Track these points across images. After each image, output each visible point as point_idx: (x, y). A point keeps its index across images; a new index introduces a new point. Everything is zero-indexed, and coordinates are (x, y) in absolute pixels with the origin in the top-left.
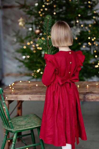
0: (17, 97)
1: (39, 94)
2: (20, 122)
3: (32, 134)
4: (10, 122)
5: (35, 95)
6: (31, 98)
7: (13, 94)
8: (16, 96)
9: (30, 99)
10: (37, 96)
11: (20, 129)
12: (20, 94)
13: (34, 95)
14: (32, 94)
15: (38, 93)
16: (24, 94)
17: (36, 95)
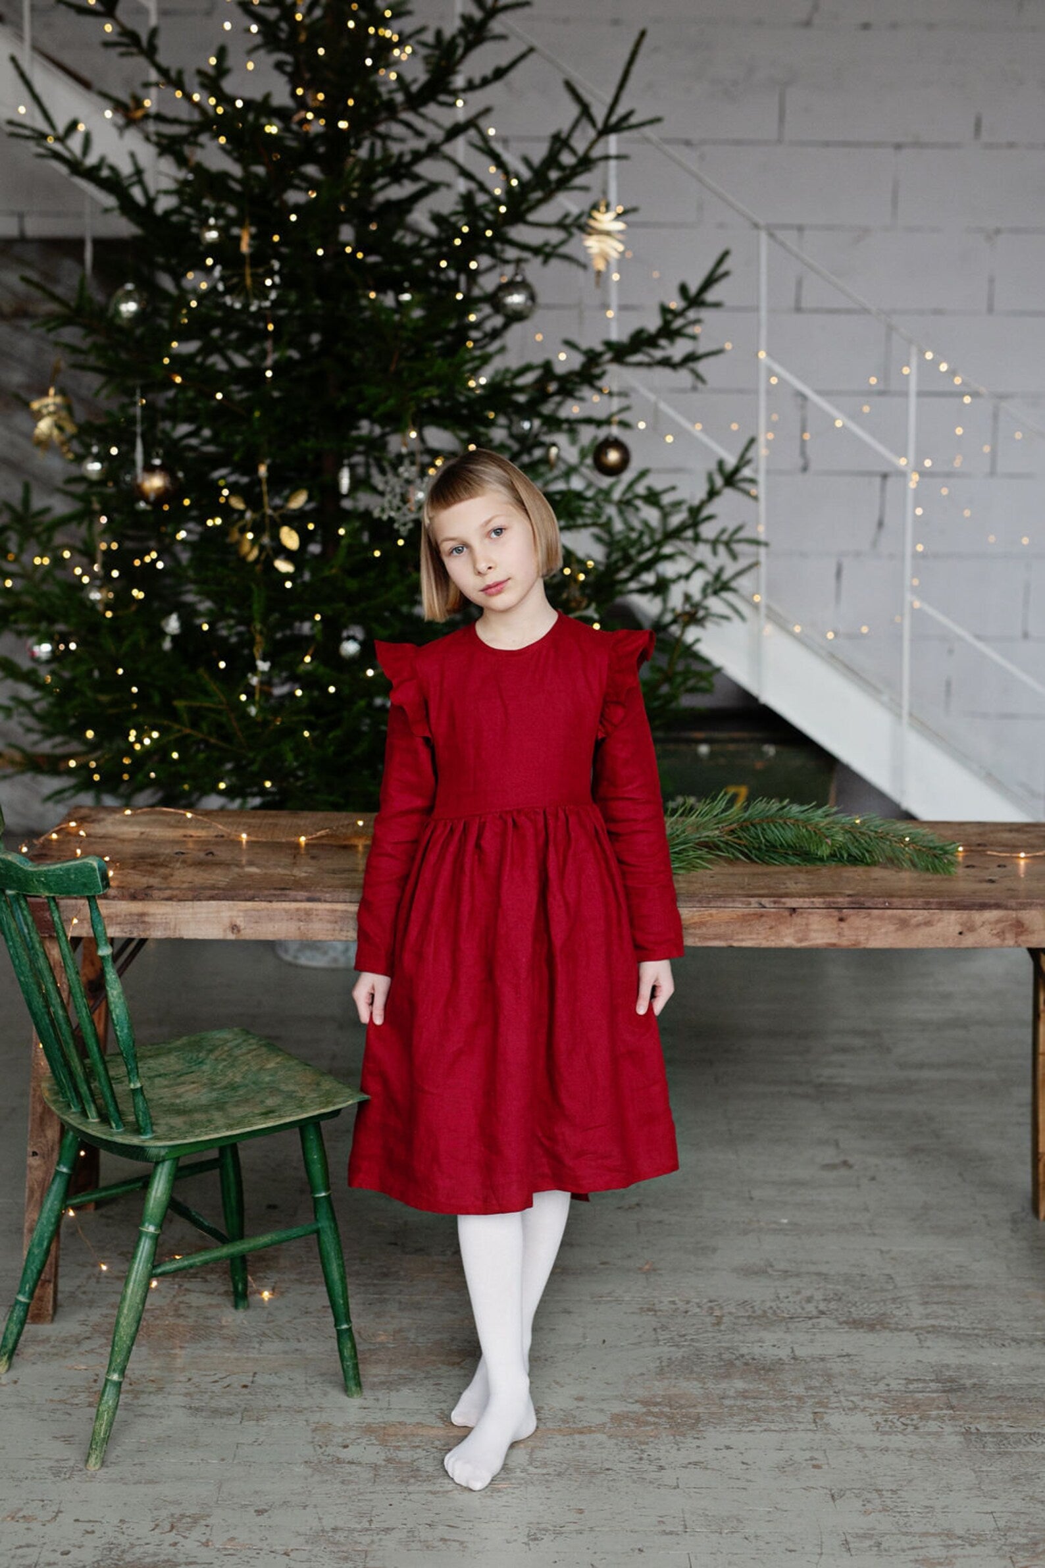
0: (147, 919)
1: (305, 894)
2: (166, 1086)
3: (229, 1160)
4: (138, 1085)
5: (270, 901)
6: (240, 922)
7: (114, 898)
8: (136, 907)
9: (234, 928)
10: (286, 911)
11: (197, 1131)
12: (168, 893)
13: (264, 904)
14: (251, 899)
15: (292, 893)
16: (197, 894)
17: (276, 905)
